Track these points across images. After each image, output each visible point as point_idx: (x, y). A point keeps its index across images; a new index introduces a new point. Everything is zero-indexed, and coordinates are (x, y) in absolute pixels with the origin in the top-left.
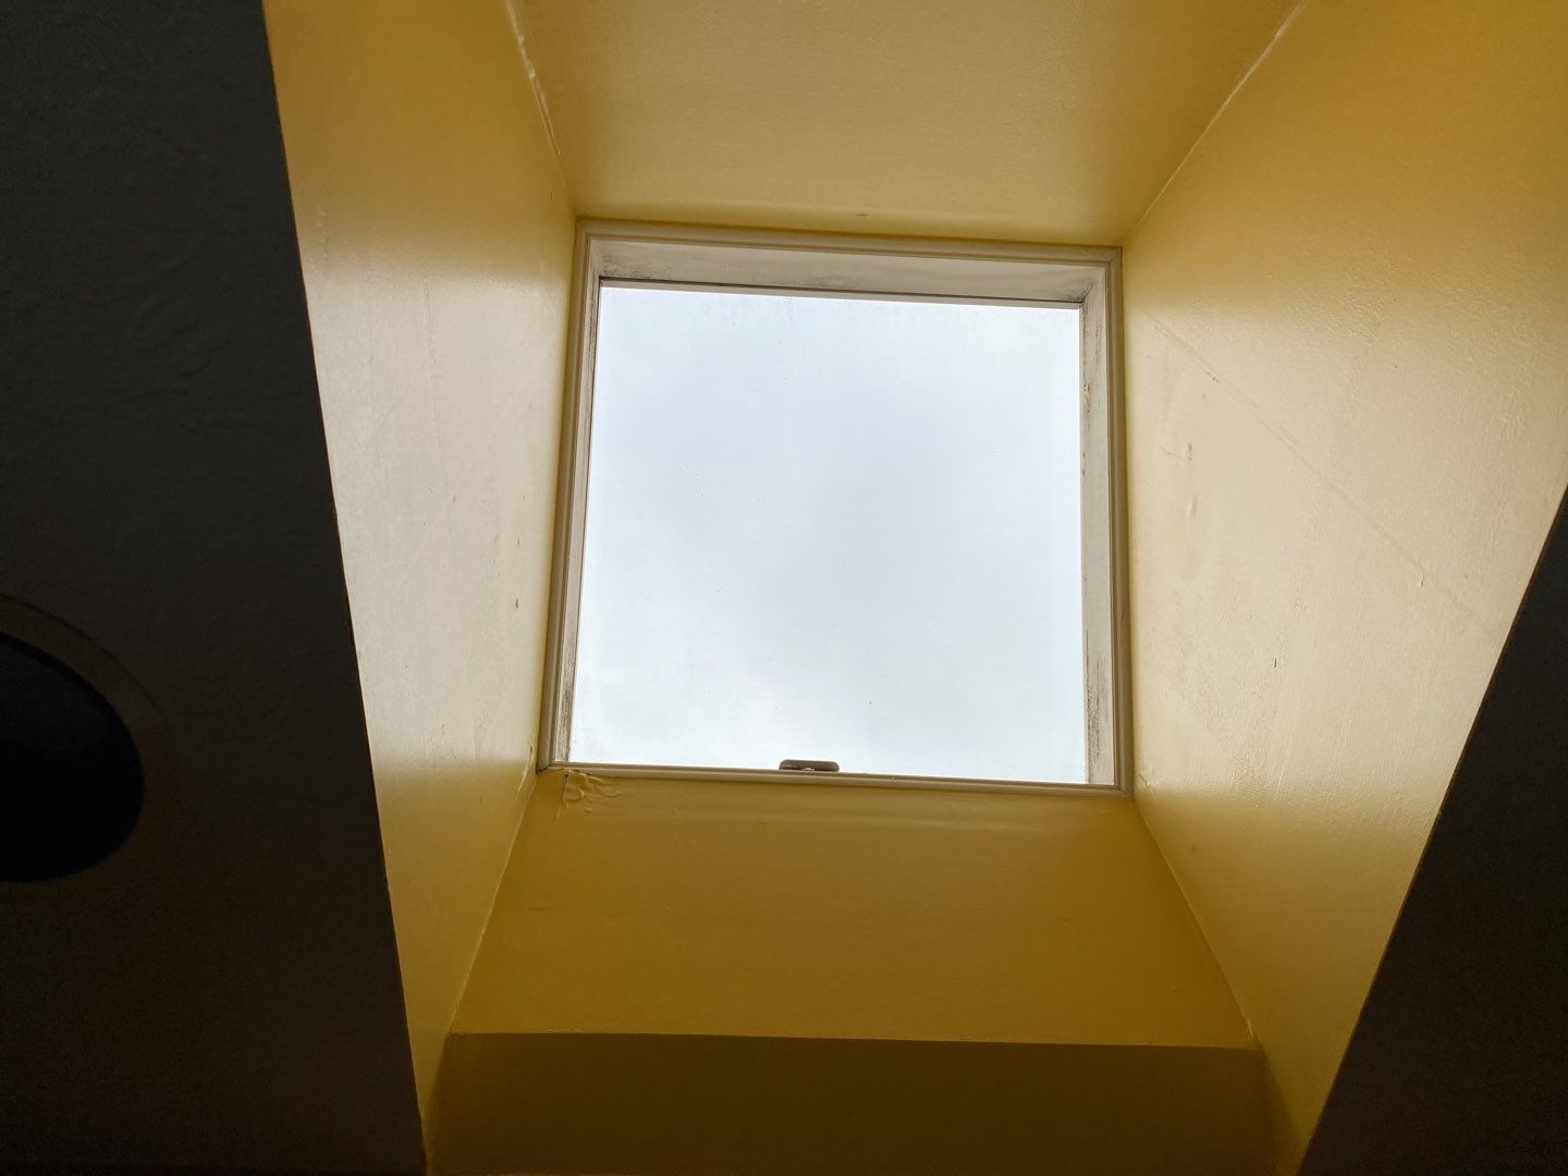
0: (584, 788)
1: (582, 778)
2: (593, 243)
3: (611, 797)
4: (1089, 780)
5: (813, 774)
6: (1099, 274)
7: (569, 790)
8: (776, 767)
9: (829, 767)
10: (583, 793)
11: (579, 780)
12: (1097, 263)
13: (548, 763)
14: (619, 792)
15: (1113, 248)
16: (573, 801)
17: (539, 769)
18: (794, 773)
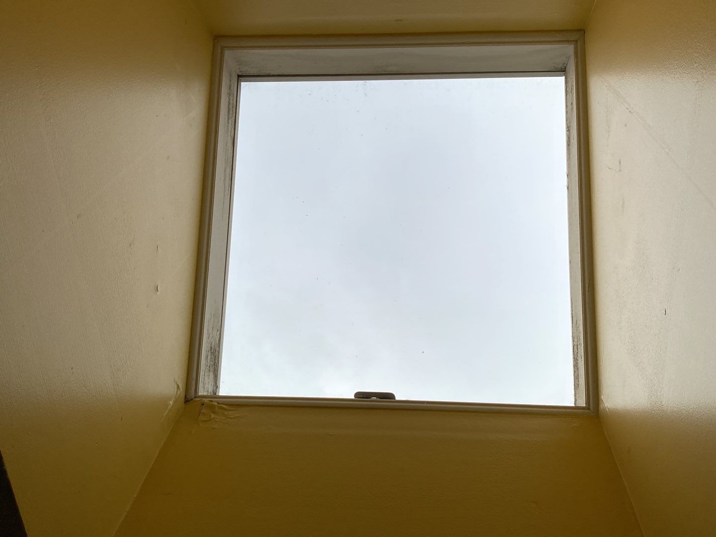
0: (214, 412)
1: (214, 406)
2: (227, 53)
3: (231, 418)
4: (575, 404)
5: (377, 401)
6: (570, 49)
7: (204, 414)
8: (353, 397)
9: (389, 396)
10: (213, 416)
11: (211, 407)
12: (568, 41)
13: (193, 397)
14: (237, 415)
15: (580, 30)
16: (205, 421)
17: (187, 400)
18: (366, 401)
